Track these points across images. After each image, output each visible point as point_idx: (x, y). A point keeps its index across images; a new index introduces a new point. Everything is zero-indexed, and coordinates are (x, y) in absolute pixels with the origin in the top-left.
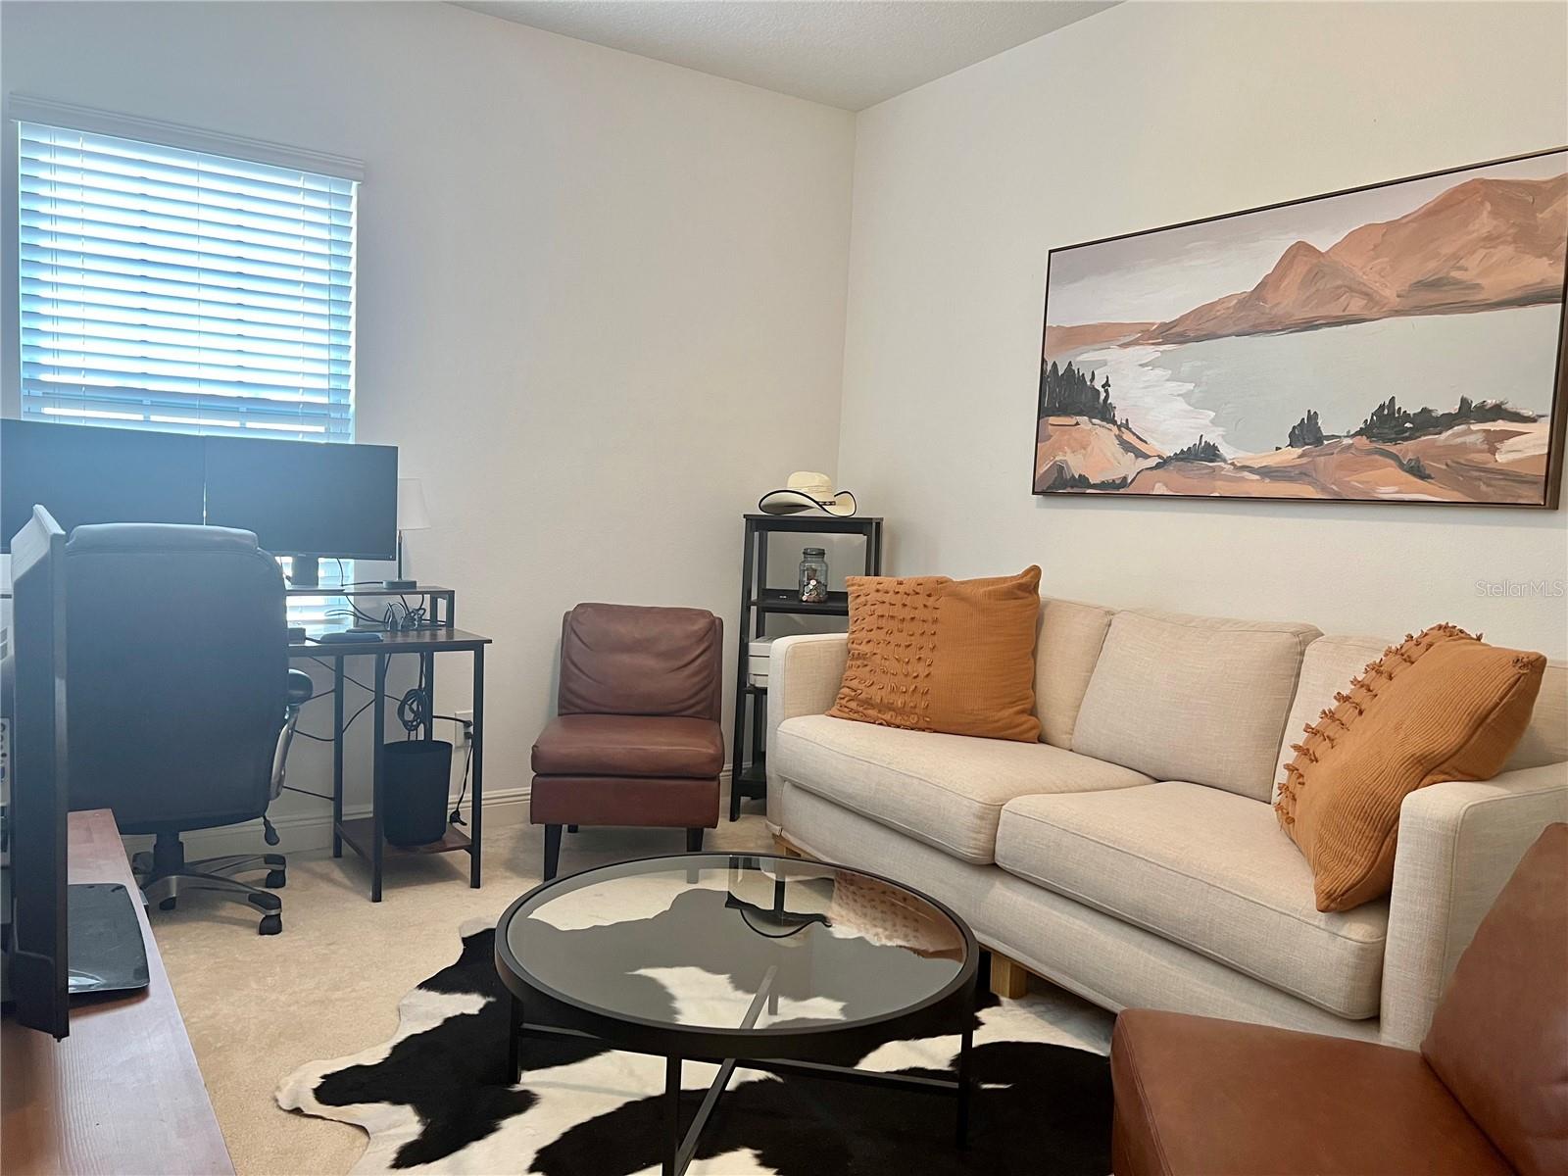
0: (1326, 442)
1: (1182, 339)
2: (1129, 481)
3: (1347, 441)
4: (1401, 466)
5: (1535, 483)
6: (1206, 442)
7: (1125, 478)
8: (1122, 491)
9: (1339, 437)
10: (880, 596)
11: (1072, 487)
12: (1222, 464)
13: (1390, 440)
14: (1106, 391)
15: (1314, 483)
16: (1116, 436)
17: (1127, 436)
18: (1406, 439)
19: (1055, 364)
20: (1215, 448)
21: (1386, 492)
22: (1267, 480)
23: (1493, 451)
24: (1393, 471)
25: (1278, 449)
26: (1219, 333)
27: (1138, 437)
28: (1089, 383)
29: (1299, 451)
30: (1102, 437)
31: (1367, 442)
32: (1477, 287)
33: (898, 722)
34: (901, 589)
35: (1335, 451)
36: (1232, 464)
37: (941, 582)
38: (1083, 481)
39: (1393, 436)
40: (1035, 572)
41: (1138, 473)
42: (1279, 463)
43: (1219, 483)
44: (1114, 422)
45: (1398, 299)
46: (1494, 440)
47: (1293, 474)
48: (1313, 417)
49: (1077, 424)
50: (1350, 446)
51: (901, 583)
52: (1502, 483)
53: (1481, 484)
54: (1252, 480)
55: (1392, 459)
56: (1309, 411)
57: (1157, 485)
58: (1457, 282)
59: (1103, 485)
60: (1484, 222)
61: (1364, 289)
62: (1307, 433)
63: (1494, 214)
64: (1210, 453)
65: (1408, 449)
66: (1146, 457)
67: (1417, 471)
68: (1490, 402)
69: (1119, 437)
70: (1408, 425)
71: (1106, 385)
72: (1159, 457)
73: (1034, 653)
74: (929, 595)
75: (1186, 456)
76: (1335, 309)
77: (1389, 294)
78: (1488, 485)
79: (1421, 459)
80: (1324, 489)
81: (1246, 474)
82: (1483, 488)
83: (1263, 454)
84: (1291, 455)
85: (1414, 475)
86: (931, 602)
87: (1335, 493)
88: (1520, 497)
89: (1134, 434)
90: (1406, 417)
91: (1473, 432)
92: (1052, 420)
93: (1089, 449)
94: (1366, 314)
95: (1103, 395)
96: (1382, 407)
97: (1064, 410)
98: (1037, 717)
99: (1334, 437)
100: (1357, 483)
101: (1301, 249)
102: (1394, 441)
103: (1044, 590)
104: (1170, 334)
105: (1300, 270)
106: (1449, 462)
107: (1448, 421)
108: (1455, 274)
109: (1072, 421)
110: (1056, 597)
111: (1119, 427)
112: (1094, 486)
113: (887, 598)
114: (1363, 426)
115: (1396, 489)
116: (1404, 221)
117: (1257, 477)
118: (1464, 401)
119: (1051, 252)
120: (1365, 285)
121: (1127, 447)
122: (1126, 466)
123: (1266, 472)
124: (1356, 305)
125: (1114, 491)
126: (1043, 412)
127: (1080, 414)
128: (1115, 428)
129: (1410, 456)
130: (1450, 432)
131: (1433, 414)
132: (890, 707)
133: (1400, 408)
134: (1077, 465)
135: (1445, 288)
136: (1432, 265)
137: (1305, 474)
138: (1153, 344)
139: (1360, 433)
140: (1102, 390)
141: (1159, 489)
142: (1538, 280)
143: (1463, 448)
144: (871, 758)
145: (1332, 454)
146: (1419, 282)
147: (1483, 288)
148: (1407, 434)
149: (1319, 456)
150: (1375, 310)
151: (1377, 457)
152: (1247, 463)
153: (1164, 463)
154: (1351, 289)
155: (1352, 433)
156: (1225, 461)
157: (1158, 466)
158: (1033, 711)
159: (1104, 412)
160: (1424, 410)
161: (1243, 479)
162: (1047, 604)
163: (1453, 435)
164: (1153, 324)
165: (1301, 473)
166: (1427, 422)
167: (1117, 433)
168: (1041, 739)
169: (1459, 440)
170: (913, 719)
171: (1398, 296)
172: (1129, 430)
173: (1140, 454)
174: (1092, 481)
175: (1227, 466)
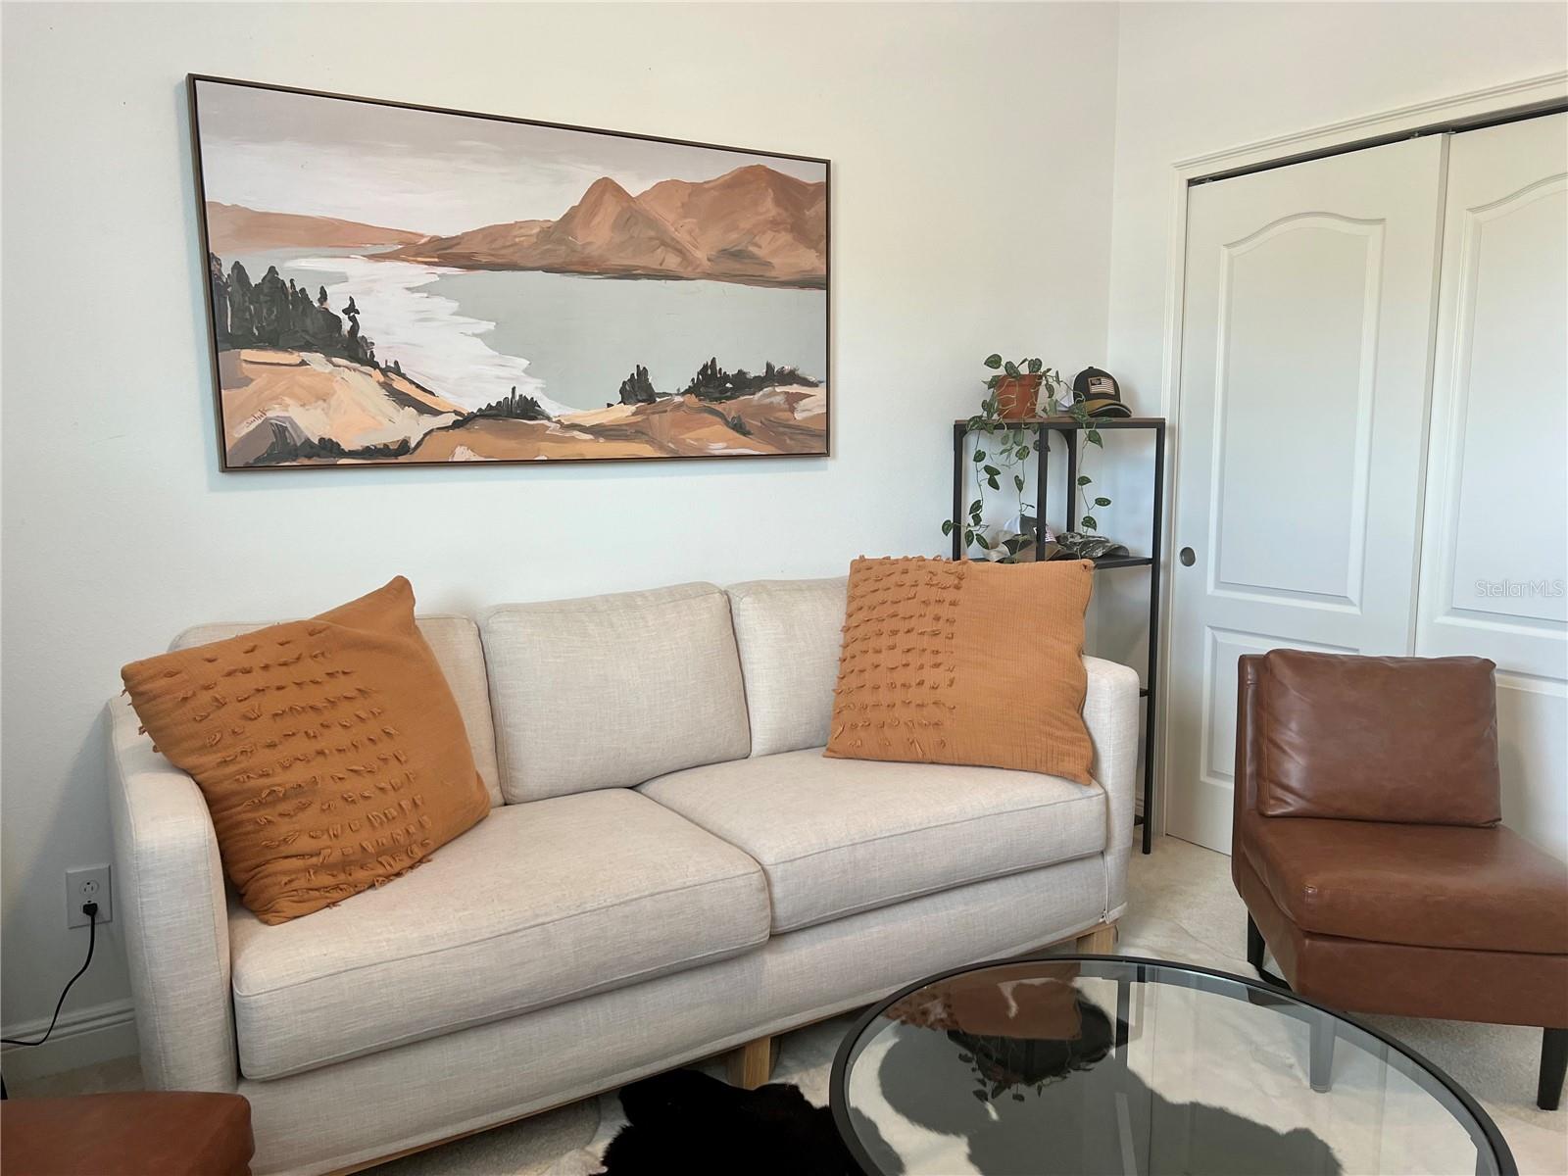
0: (658, 400)
1: (469, 263)
2: (413, 445)
3: (678, 399)
4: (727, 423)
5: (820, 436)
6: (521, 396)
7: (405, 443)
8: (401, 458)
9: (671, 394)
11: (309, 457)
12: (545, 422)
13: (716, 399)
14: (353, 319)
15: (651, 441)
16: (378, 382)
17: (400, 385)
18: (728, 398)
19: (235, 267)
20: (533, 403)
21: (717, 448)
22: (602, 440)
23: (792, 410)
24: (720, 428)
25: (609, 405)
26: (522, 263)
27: (418, 386)
28: (316, 304)
29: (632, 408)
30: (356, 386)
31: (697, 400)
32: (768, 264)
35: (668, 409)
36: (559, 422)
38: (329, 447)
39: (717, 395)
41: (426, 435)
42: (612, 421)
43: (544, 445)
44: (376, 366)
45: (709, 263)
46: (793, 400)
47: (628, 433)
48: (642, 373)
49: (303, 363)
50: (681, 404)
52: (800, 437)
53: (787, 438)
54: (585, 441)
55: (721, 417)
56: (638, 366)
57: (459, 450)
58: (752, 256)
59: (367, 452)
60: (769, 208)
61: (679, 247)
62: (638, 388)
63: (777, 202)
64: (527, 409)
65: (730, 407)
66: (436, 413)
67: (739, 427)
68: (787, 368)
69: (387, 386)
70: (728, 385)
71: (351, 310)
72: (456, 413)
75: (493, 413)
76: (651, 261)
77: (701, 255)
78: (791, 439)
79: (742, 417)
80: (661, 447)
81: (576, 433)
82: (788, 441)
83: (592, 411)
84: (624, 412)
85: (737, 431)
87: (672, 451)
88: (812, 448)
89: (412, 382)
90: (726, 378)
91: (775, 394)
92: (243, 354)
93: (333, 401)
94: (681, 271)
95: (347, 325)
96: (705, 367)
97: (269, 340)
99: (665, 394)
100: (691, 439)
101: (605, 188)
102: (718, 400)
104: (445, 253)
105: (610, 209)
106: (763, 420)
107: (759, 383)
108: (751, 248)
109: (295, 357)
111: (384, 372)
112: (352, 454)
114: (691, 384)
115: (725, 445)
116: (706, 186)
117: (592, 437)
118: (769, 367)
120: (678, 242)
121: (403, 400)
122: (405, 427)
123: (599, 431)
124: (672, 262)
125: (388, 459)
126: (220, 341)
127: (308, 347)
128: (377, 374)
129: (733, 414)
130: (761, 393)
131: (748, 376)
133: (720, 369)
134: (313, 424)
135: (746, 261)
136: (734, 236)
137: (643, 433)
138: (426, 263)
139: (687, 392)
140: (344, 317)
141: (462, 454)
142: (809, 268)
143: (771, 407)
145: (666, 411)
146: (725, 250)
147: (773, 267)
148: (729, 394)
149: (653, 413)
150: (690, 269)
151: (706, 415)
152: (577, 421)
153: (464, 421)
154: (664, 243)
155: (682, 391)
156: (548, 418)
157: (456, 425)
159: (355, 349)
160: (740, 372)
161: (577, 439)
163: (764, 395)
164: (422, 236)
165: (637, 432)
166: (743, 383)
167: (382, 379)
169: (768, 400)
171: (709, 260)
172: (403, 376)
173: (423, 409)
174: (346, 446)
175: (553, 425)
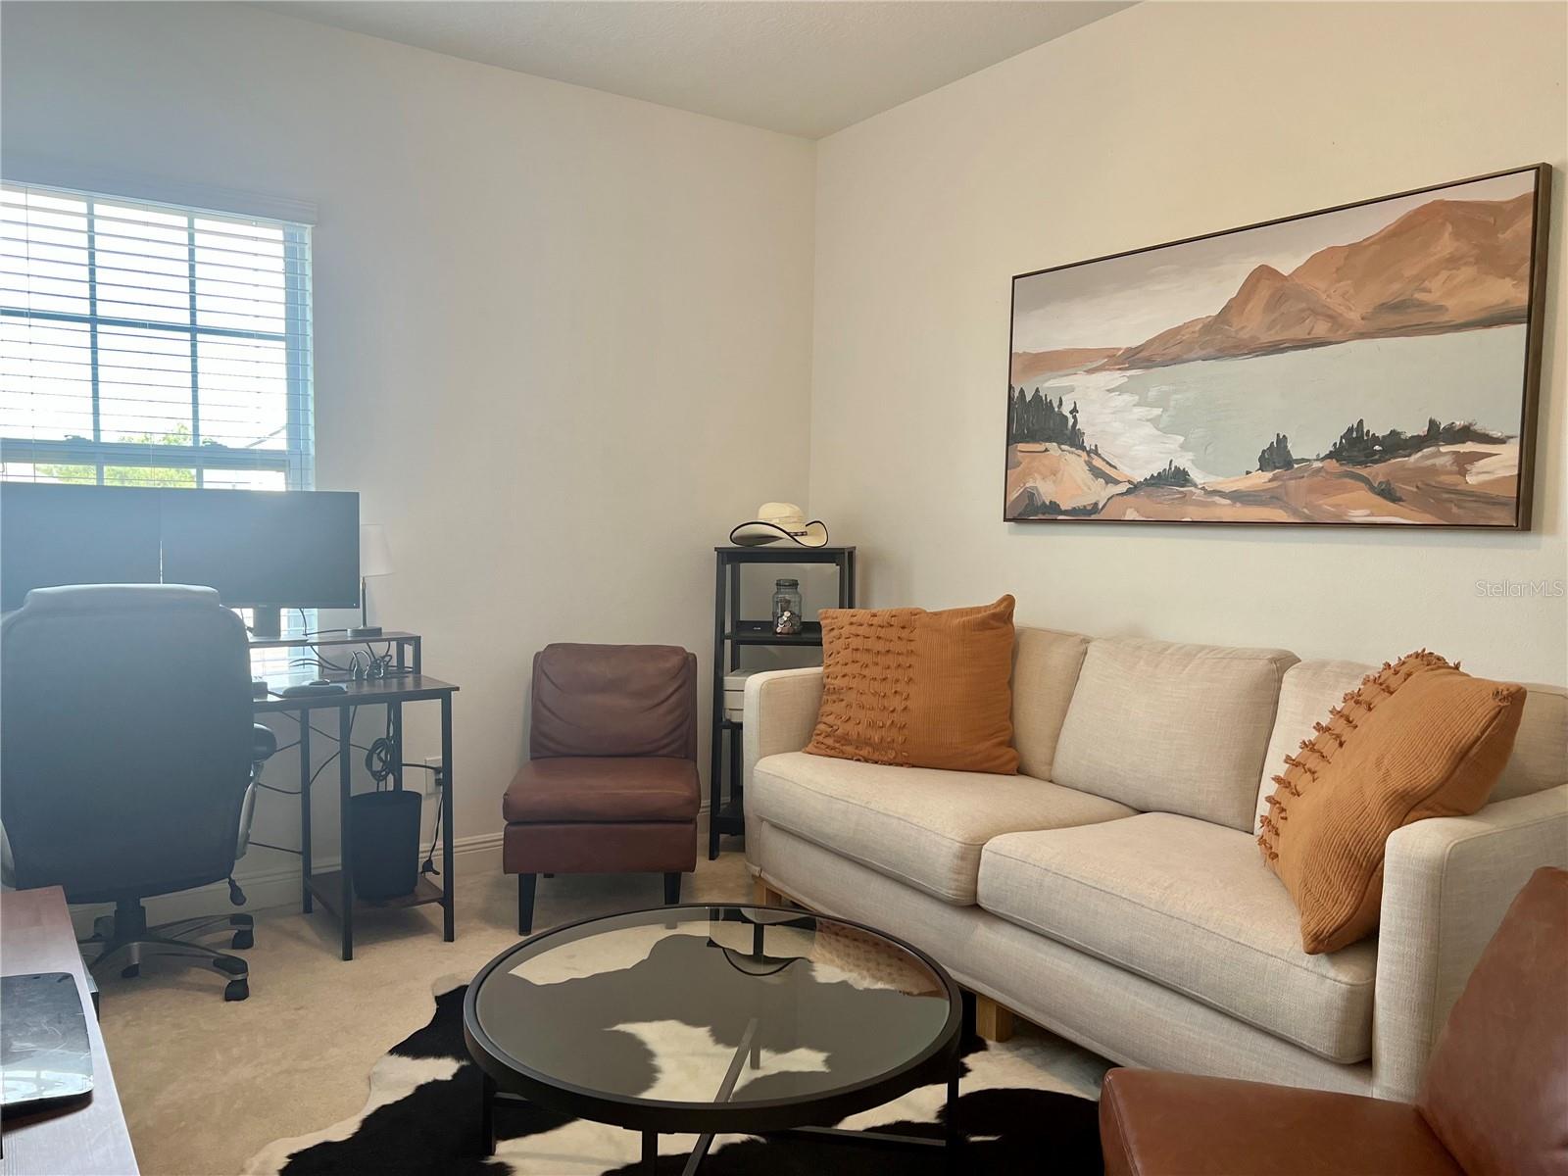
0: (1296, 466)
1: (1148, 363)
2: (1100, 507)
3: (1317, 465)
4: (1372, 488)
5: (1504, 504)
6: (1176, 467)
7: (1096, 504)
8: (1093, 517)
9: (1308, 460)
10: (854, 629)
11: (1044, 514)
12: (1192, 489)
13: (1360, 463)
14: (1075, 417)
15: (1285, 507)
16: (1085, 462)
17: (1097, 462)
18: (1376, 462)
19: (1022, 391)
20: (1185, 473)
21: (1358, 515)
22: (1238, 505)
23: (1463, 473)
24: (1363, 494)
25: (1248, 473)
26: (1187, 356)
27: (1108, 463)
28: (1056, 409)
29: (1269, 475)
30: (1073, 464)
31: (1338, 465)
32: (1441, 309)
33: (875, 757)
34: (875, 621)
35: (1306, 475)
36: (1203, 488)
37: (915, 613)
38: (1054, 507)
39: (1364, 459)
40: (1009, 601)
41: (1109, 499)
42: (1249, 487)
43: (1192, 508)
44: (1083, 448)
45: (1363, 322)
46: (1464, 462)
47: (1264, 498)
48: (1282, 441)
49: (1046, 450)
50: (1320, 470)
51: (874, 615)
52: (1474, 505)
53: (1453, 505)
54: (1224, 505)
55: (1363, 481)
56: (1278, 435)
57: (1129, 511)
58: (1420, 305)
59: (1074, 511)
60: (1446, 244)
61: (1330, 312)
62: (1276, 456)
63: (1457, 235)
64: (1180, 477)
65: (1378, 472)
66: (1117, 482)
67: (1387, 493)
68: (1459, 423)
69: (1089, 463)
70: (1377, 448)
71: (1074, 411)
72: (1130, 482)
73: (1011, 683)
74: (903, 628)
75: (1158, 481)
76: (1299, 332)
77: (1354, 316)
78: (1459, 507)
79: (1392, 482)
80: (1295, 512)
81: (1217, 499)
82: (1455, 510)
83: (1232, 479)
84: (1261, 479)
85: (1385, 498)
86: (905, 634)
87: (1307, 516)
88: (1492, 518)
89: (1104, 460)
90: (1375, 440)
91: (1440, 454)
92: (1021, 446)
93: (1059, 475)
94: (1332, 337)
95: (1071, 421)
96: (1351, 430)
97: (1031, 437)
98: (1015, 748)
99: (1303, 460)
100: (1328, 506)
101: (1264, 273)
102: (1363, 464)
103: (1019, 619)
104: (1134, 359)
105: (1264, 292)
106: (1419, 484)
107: (1417, 443)
108: (1419, 296)
109: (1040, 447)
110: (1033, 624)
111: (1088, 453)
112: (1065, 512)
113: (861, 631)
114: (1332, 449)
115: (1368, 512)
116: (1366, 243)
117: (1228, 502)
118: (1433, 424)
119: (1014, 278)
120: (1329, 308)
121: (1097, 473)
122: (1097, 493)
123: (1236, 497)
124: (1321, 329)
125: (1086, 517)
126: (1012, 439)
127: (1049, 440)
128: (1084, 454)
129: (1381, 478)
130: (1420, 454)
131: (1402, 437)
132: (868, 742)
133: (1368, 431)
134: (1047, 491)
135: (1409, 310)
136: (1396, 286)
137: (1277, 498)
138: (1120, 369)
139: (1330, 456)
140: (1069, 416)
141: (1131, 515)
142: (1502, 301)
143: (1433, 470)
144: (849, 797)
145: (1303, 477)
146: (1383, 304)
147: (1447, 310)
148: (1377, 457)
149: (1291, 479)
150: (1340, 332)
151: (1348, 480)
152: (1219, 488)
153: (1134, 488)
154: (1314, 312)
155: (1321, 456)
156: (1195, 486)
157: (1129, 492)
158: (1011, 743)
159: (1072, 438)
160: (1393, 433)
161: (1215, 504)
162: (1023, 631)
163: (1422, 457)
164: (1119, 349)
165: (1272, 497)
166: (1396, 445)
167: (1087, 459)
168: (1021, 771)
169: (1429, 462)
170: (891, 755)
171: (1363, 319)
172: (1099, 456)
173: (1110, 480)
174: (1063, 508)
175: (1198, 491)
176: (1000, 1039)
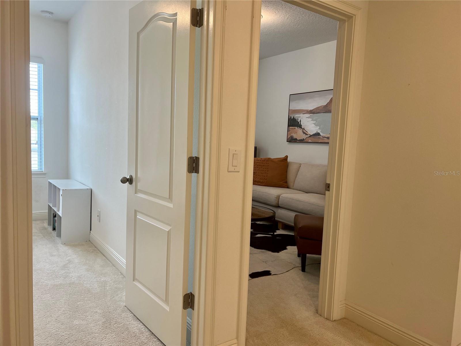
1: (314, 113)
6: (318, 132)
7: (304, 139)
8: (303, 141)
10: (257, 161)
11: (294, 140)
17: (304, 131)
19: (291, 117)
26: (320, 112)
28: (297, 121)
30: (300, 131)
33: (261, 185)
34: (262, 160)
37: (269, 158)
38: (296, 139)
40: (287, 157)
41: (306, 138)
43: (320, 140)
44: (302, 128)
49: (295, 128)
51: (261, 159)
57: (309, 140)
59: (299, 140)
64: (318, 134)
66: (308, 135)
69: (303, 131)
71: (300, 121)
72: (310, 135)
73: (287, 172)
74: (267, 161)
75: (314, 135)
81: (325, 138)
83: (327, 135)
86: (267, 162)
92: (290, 127)
93: (297, 133)
95: (300, 123)
97: (292, 126)
98: (287, 183)
103: (289, 160)
104: (311, 112)
109: (294, 128)
110: (291, 161)
111: (303, 129)
113: (259, 162)
117: (326, 139)
119: (290, 95)
121: (304, 133)
122: (304, 137)
125: (302, 141)
126: (289, 126)
127: (296, 126)
132: (260, 182)
134: (295, 136)
141: (310, 141)
152: (325, 136)
153: (311, 136)
156: (321, 136)
157: (310, 136)
158: (286, 182)
159: (300, 126)
161: (324, 139)
162: (289, 163)
164: (309, 110)
168: (288, 187)
170: (264, 184)
172: (305, 130)
173: (306, 134)
174: (298, 139)
175: (321, 137)
176: (282, 229)
